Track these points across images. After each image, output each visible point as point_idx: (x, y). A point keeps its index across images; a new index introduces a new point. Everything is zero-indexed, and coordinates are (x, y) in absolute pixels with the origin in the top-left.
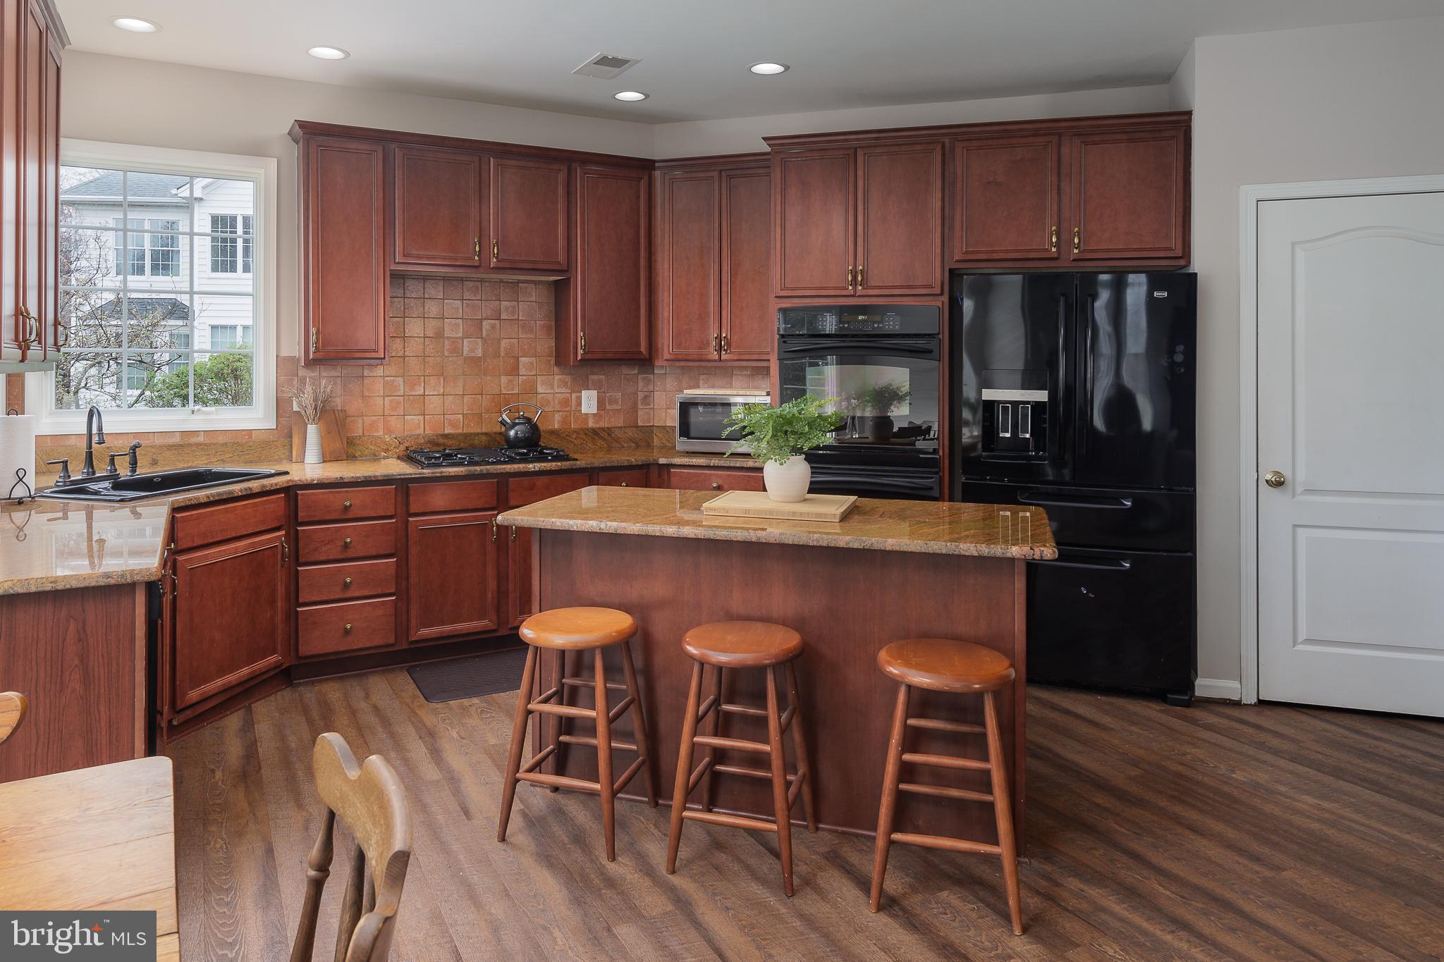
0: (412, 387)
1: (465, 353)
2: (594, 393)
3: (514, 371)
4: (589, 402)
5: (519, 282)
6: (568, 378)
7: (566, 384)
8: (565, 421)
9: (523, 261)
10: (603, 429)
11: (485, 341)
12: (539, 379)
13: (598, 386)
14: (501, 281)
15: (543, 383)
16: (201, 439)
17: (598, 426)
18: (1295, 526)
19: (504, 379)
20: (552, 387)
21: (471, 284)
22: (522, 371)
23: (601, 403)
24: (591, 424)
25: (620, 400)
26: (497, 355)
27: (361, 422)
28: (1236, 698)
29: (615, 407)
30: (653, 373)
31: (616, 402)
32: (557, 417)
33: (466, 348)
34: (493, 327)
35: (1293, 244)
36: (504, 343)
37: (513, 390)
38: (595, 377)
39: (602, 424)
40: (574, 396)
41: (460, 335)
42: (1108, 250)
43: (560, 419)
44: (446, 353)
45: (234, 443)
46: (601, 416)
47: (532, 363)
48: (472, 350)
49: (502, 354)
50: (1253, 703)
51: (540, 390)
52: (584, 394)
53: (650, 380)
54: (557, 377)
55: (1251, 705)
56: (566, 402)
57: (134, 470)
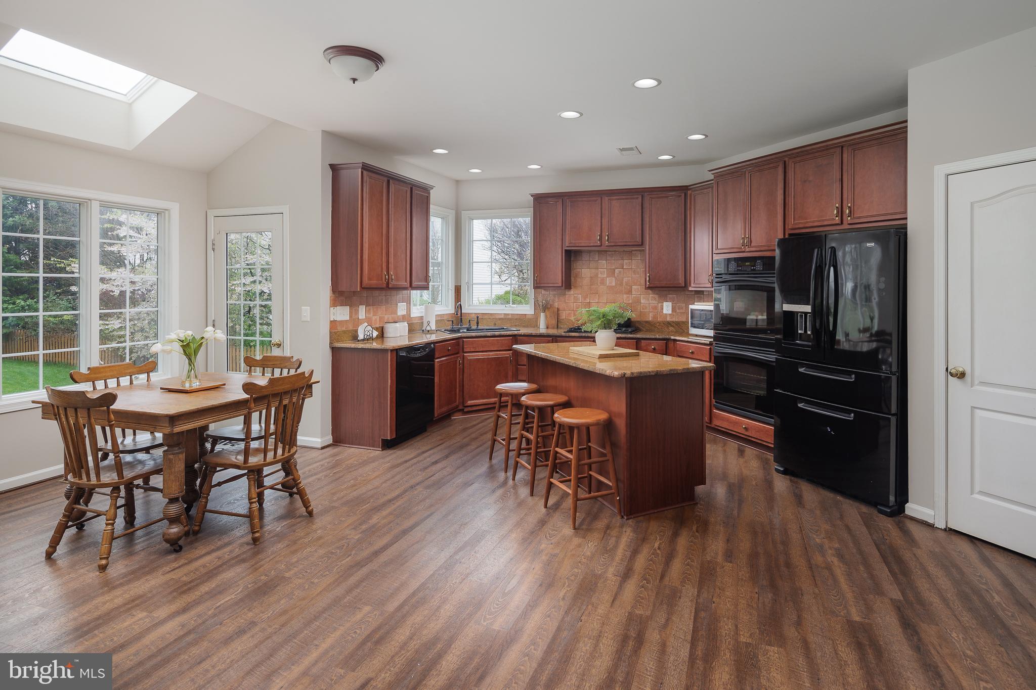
0: (585, 299)
1: (607, 284)
2: (670, 304)
3: (630, 292)
4: (667, 308)
5: (633, 251)
6: (656, 296)
7: (655, 299)
8: (654, 317)
9: (621, 242)
10: (673, 322)
11: (616, 279)
12: (642, 296)
13: (672, 300)
14: (624, 251)
15: (644, 298)
16: (510, 317)
17: (672, 320)
18: (973, 408)
19: (625, 296)
20: (648, 300)
21: (610, 253)
22: (634, 292)
23: (673, 309)
24: (668, 319)
25: (684, 308)
26: (621, 284)
27: (564, 313)
28: (931, 521)
29: (681, 311)
30: (703, 294)
31: (682, 308)
32: (651, 315)
33: (608, 282)
34: (620, 272)
35: (972, 204)
36: (625, 280)
37: (629, 301)
38: (670, 296)
39: (674, 320)
40: (659, 305)
41: (605, 276)
42: (867, 217)
43: (652, 316)
44: (599, 284)
45: (519, 319)
46: (674, 315)
47: (638, 289)
48: (610, 283)
49: (624, 284)
50: (943, 528)
51: (642, 301)
52: (665, 304)
53: (701, 298)
54: (650, 295)
55: (941, 529)
56: (655, 308)
57: (478, 326)
